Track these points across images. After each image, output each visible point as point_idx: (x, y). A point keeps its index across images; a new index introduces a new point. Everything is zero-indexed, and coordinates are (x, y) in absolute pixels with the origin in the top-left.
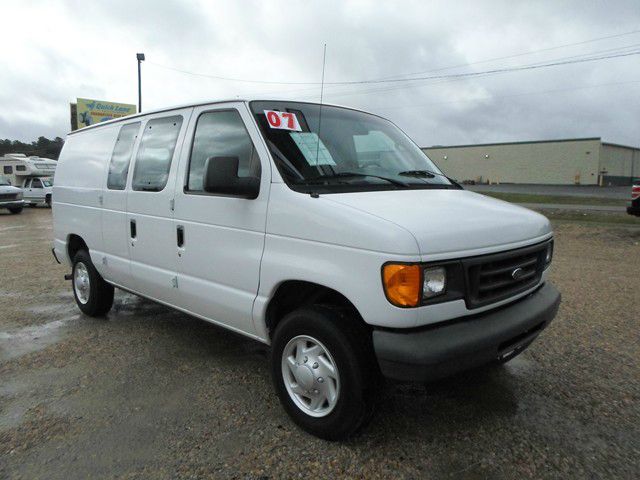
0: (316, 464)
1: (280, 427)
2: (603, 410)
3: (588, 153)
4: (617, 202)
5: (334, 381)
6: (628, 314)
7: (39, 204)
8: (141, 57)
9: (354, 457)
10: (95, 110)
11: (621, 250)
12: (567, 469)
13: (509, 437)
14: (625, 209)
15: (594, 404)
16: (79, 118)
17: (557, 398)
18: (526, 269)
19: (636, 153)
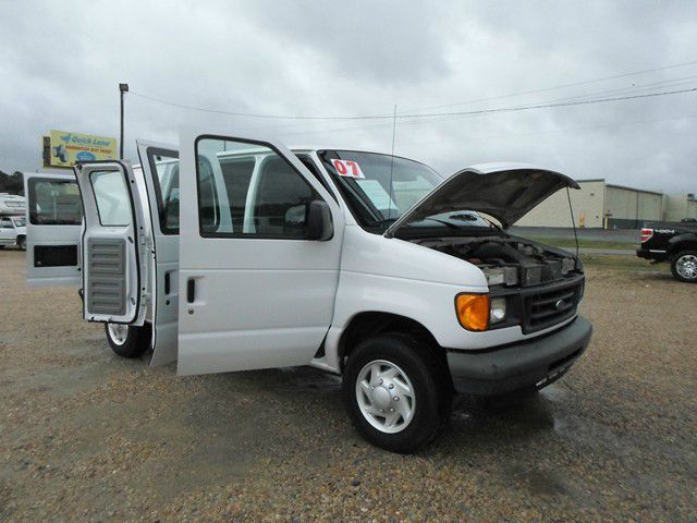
0: (399, 471)
1: (355, 445)
2: (634, 425)
3: (592, 195)
4: (624, 245)
5: (409, 399)
6: (647, 350)
7: (7, 245)
8: (124, 88)
9: (429, 465)
10: (71, 143)
11: (633, 293)
12: (610, 468)
13: (557, 448)
14: (635, 252)
15: (626, 421)
16: (53, 152)
17: (593, 418)
18: (566, 301)
19: (640, 195)
